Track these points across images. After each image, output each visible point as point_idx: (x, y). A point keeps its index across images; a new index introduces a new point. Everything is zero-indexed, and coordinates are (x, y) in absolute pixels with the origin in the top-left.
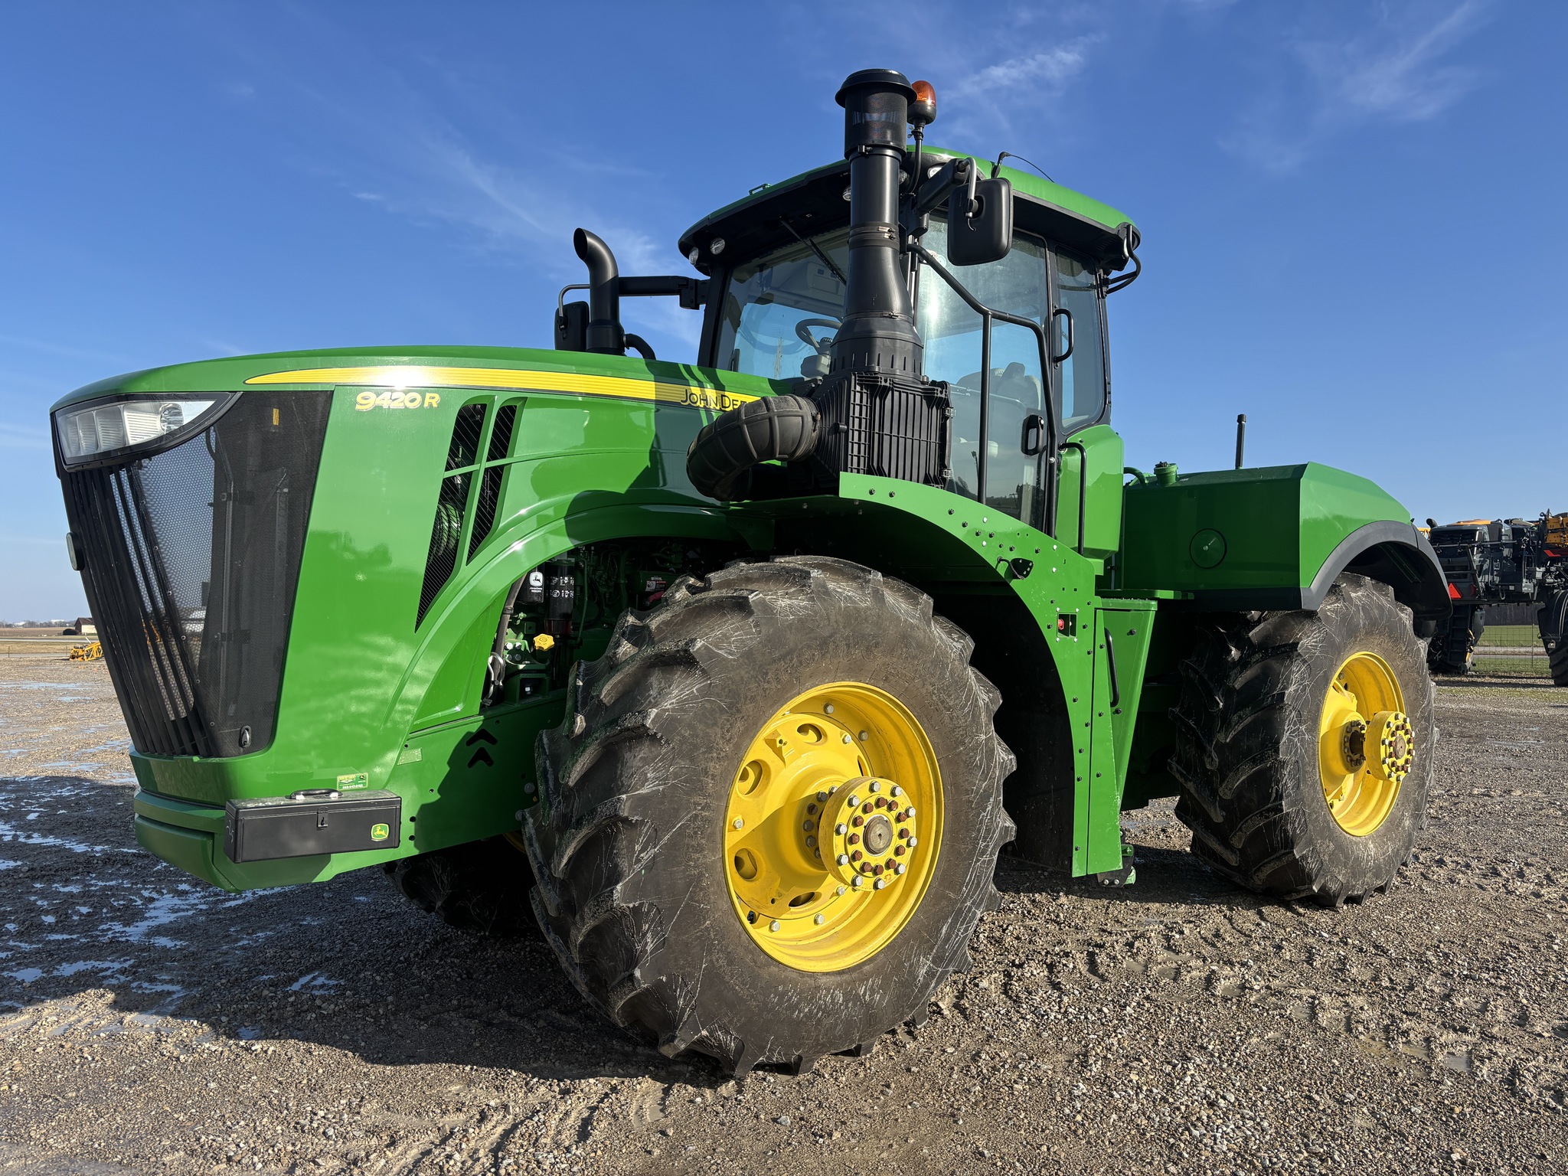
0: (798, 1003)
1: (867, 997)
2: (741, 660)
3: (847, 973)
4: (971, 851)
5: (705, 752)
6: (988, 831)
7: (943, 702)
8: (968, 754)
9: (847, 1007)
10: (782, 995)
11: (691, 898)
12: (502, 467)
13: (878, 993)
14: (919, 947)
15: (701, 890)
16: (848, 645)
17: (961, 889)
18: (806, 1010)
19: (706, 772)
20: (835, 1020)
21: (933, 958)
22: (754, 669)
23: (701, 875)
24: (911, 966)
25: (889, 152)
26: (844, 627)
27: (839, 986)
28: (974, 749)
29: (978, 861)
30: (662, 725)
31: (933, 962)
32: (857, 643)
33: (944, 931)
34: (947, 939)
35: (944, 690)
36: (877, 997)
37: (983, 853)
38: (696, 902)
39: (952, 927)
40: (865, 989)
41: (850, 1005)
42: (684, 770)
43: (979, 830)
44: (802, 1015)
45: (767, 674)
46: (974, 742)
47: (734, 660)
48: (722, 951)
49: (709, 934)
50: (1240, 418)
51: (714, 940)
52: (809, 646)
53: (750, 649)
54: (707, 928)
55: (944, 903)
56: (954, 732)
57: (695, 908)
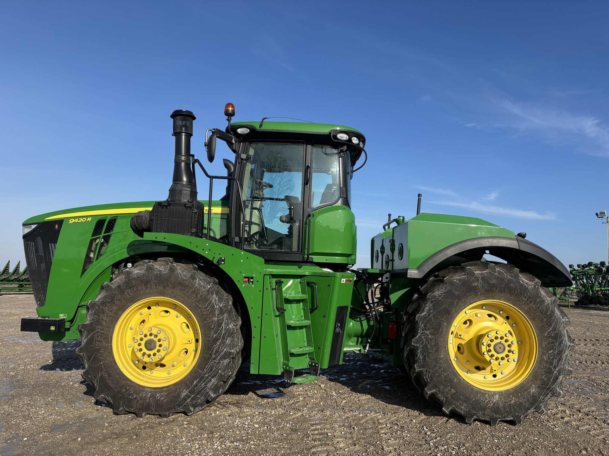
0: (133, 394)
1: (159, 398)
2: (116, 288)
3: (157, 389)
4: (209, 358)
5: (102, 314)
6: (217, 352)
7: (197, 306)
8: (209, 324)
9: (150, 399)
10: (127, 390)
11: (96, 355)
12: (110, 235)
13: (163, 397)
14: (185, 386)
15: (100, 353)
16: (156, 285)
17: (204, 370)
18: (135, 396)
19: (102, 320)
20: (144, 402)
21: (189, 391)
22: (120, 291)
23: (100, 349)
24: (179, 392)
25: (183, 134)
26: (154, 280)
27: (152, 392)
28: (212, 322)
29: (212, 361)
30: (92, 305)
31: (189, 392)
32: (160, 285)
33: (195, 383)
34: (196, 385)
35: (197, 302)
36: (162, 398)
37: (214, 359)
38: (98, 356)
39: (198, 382)
40: (160, 395)
41: (151, 398)
42: (96, 318)
43: (212, 351)
44: (133, 397)
45: (124, 293)
46: (211, 320)
47: (114, 288)
48: (106, 372)
49: (102, 366)
50: (419, 195)
51: (103, 368)
52: (140, 285)
53: (120, 285)
54: (101, 365)
55: (197, 373)
56: (203, 316)
57: (97, 358)
